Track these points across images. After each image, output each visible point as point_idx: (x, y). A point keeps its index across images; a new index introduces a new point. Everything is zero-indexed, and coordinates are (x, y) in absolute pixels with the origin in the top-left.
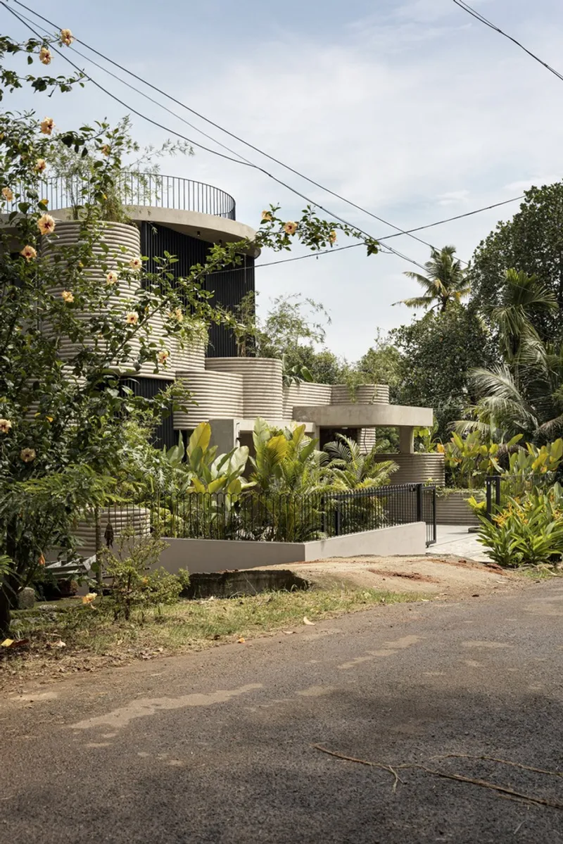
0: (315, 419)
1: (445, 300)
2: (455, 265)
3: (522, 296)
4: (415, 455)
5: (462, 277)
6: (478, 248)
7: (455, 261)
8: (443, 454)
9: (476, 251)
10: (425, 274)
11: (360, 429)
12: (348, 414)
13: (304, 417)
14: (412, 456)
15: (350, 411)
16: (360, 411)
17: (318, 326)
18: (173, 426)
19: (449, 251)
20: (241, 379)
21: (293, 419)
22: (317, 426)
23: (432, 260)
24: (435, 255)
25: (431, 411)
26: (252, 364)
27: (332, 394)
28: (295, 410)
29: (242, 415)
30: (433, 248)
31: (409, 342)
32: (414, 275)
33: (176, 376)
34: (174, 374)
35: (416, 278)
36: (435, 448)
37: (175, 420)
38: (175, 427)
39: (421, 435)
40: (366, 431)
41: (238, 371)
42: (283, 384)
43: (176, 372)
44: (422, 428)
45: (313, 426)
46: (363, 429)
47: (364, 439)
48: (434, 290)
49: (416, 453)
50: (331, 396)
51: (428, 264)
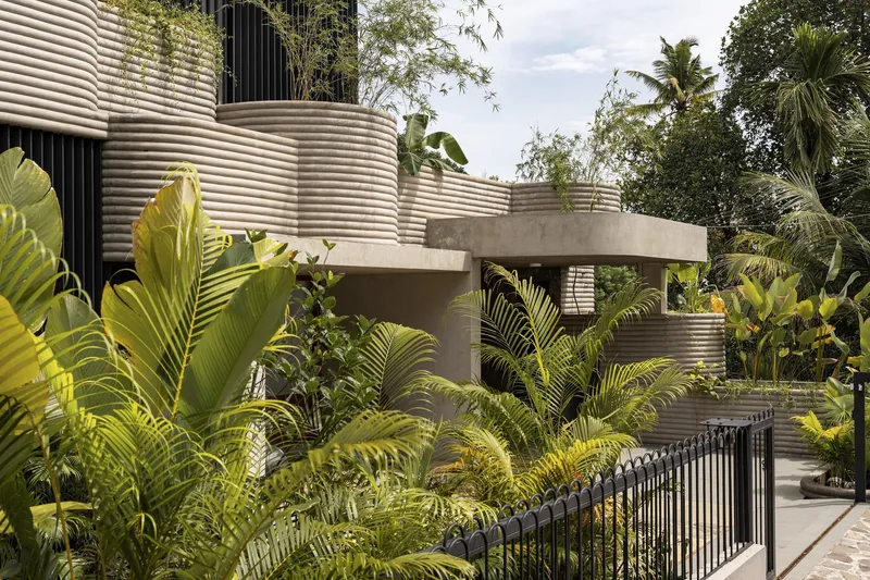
0: (471, 243)
1: (681, 107)
2: (694, 61)
3: (822, 64)
4: (671, 317)
5: (702, 78)
6: (736, 18)
7: (693, 57)
8: (723, 315)
9: (732, 23)
10: (653, 75)
11: (567, 269)
12: (539, 233)
13: (449, 240)
14: (664, 319)
15: (543, 227)
16: (565, 226)
17: (467, 31)
18: (99, 250)
19: (686, 45)
20: (293, 150)
21: (427, 245)
22: (474, 259)
23: (663, 58)
24: (667, 50)
25: (703, 232)
26: (321, 115)
27: (512, 200)
28: (431, 225)
29: (296, 230)
30: (664, 40)
31: (636, 154)
32: (640, 75)
33: (109, 130)
34: (105, 125)
35: (642, 79)
36: (707, 304)
37: (106, 236)
38: (106, 255)
39: (681, 279)
40: (576, 272)
41: (287, 131)
42: (400, 168)
43: (110, 121)
44: (684, 264)
45: (466, 256)
46: (571, 269)
47: (574, 287)
48: (668, 94)
49: (672, 313)
50: (510, 205)
51: (658, 63)
